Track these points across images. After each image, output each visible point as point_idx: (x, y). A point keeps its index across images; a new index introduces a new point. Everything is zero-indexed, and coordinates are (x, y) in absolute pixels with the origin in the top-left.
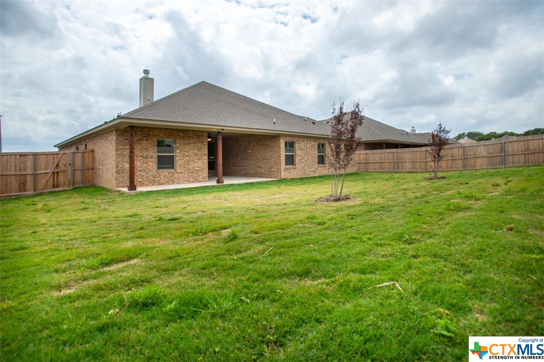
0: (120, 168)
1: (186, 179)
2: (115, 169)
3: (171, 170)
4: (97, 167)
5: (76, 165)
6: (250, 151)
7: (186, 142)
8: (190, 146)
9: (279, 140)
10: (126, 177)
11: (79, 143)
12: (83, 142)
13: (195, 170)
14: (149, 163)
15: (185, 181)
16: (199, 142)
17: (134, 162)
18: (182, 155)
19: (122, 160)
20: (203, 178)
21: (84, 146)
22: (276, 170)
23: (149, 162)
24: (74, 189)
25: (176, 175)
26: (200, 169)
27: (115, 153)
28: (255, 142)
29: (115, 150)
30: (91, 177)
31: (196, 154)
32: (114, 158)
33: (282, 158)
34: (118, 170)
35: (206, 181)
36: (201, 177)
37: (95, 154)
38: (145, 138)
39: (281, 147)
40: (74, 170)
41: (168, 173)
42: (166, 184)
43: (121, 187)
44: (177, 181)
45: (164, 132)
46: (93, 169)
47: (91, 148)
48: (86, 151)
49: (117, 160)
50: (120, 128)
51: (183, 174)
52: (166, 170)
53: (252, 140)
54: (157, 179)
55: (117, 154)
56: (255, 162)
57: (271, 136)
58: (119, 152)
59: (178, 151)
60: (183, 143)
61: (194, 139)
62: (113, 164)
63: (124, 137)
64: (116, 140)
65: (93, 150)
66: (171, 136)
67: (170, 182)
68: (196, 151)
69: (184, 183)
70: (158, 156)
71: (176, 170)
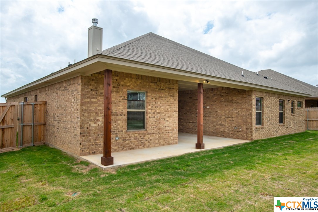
0: (85, 129)
1: (157, 141)
2: (79, 131)
3: (142, 131)
4: (51, 124)
5: (26, 119)
6: (208, 107)
7: (158, 95)
8: (161, 101)
9: (250, 96)
10: (92, 141)
11: (28, 94)
12: (32, 93)
13: (166, 130)
14: (119, 122)
15: (156, 144)
16: (171, 96)
17: (110, 123)
18: (153, 111)
19: (88, 118)
20: (173, 140)
21: (34, 97)
22: (245, 130)
23: (118, 120)
24: (23, 150)
25: (147, 137)
26: (171, 129)
27: (79, 107)
28: (216, 97)
29: (79, 104)
30: (42, 134)
31: (167, 111)
32: (78, 114)
33: (253, 117)
34: (84, 131)
35: (176, 143)
36: (172, 138)
37: (48, 107)
38: (115, 89)
39: (253, 104)
40: (23, 126)
41: (139, 134)
42: (136, 148)
43: (85, 155)
44: (148, 144)
45: (135, 82)
46: (45, 125)
47: (42, 100)
48: (37, 103)
49: (82, 118)
50: (86, 75)
51: (154, 135)
52: (136, 131)
53: (212, 95)
54: (127, 142)
55: (82, 110)
56: (215, 120)
57: (238, 90)
58: (84, 107)
59: (149, 107)
60: (155, 97)
61: (165, 92)
62: (77, 122)
63: (91, 87)
64: (81, 90)
65: (46, 102)
66: (143, 88)
67: (141, 145)
68: (168, 107)
69: (154, 146)
70: (128, 112)
71: (146, 130)
